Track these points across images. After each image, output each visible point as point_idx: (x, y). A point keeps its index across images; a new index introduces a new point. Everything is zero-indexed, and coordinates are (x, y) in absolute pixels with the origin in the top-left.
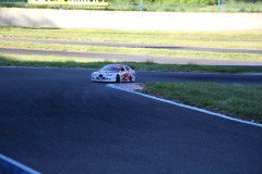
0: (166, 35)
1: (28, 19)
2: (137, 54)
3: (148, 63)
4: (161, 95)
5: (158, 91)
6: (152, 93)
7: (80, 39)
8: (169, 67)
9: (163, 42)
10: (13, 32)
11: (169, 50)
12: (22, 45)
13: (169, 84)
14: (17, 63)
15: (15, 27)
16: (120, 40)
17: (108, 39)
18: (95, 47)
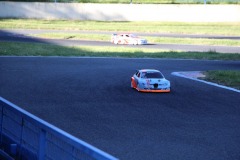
0: (229, 26)
1: (102, 14)
2: (201, 44)
3: (211, 53)
4: (223, 83)
5: (220, 79)
6: (213, 81)
7: (148, 31)
8: (231, 56)
9: (226, 33)
10: (88, 25)
11: (231, 41)
12: (96, 37)
13: (230, 72)
14: (90, 54)
15: (90, 20)
16: (185, 32)
17: (174, 30)
18: (162, 38)
